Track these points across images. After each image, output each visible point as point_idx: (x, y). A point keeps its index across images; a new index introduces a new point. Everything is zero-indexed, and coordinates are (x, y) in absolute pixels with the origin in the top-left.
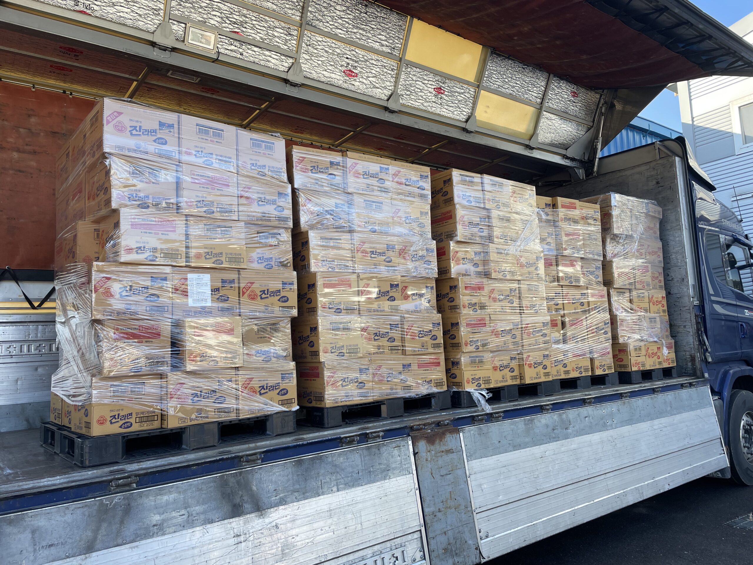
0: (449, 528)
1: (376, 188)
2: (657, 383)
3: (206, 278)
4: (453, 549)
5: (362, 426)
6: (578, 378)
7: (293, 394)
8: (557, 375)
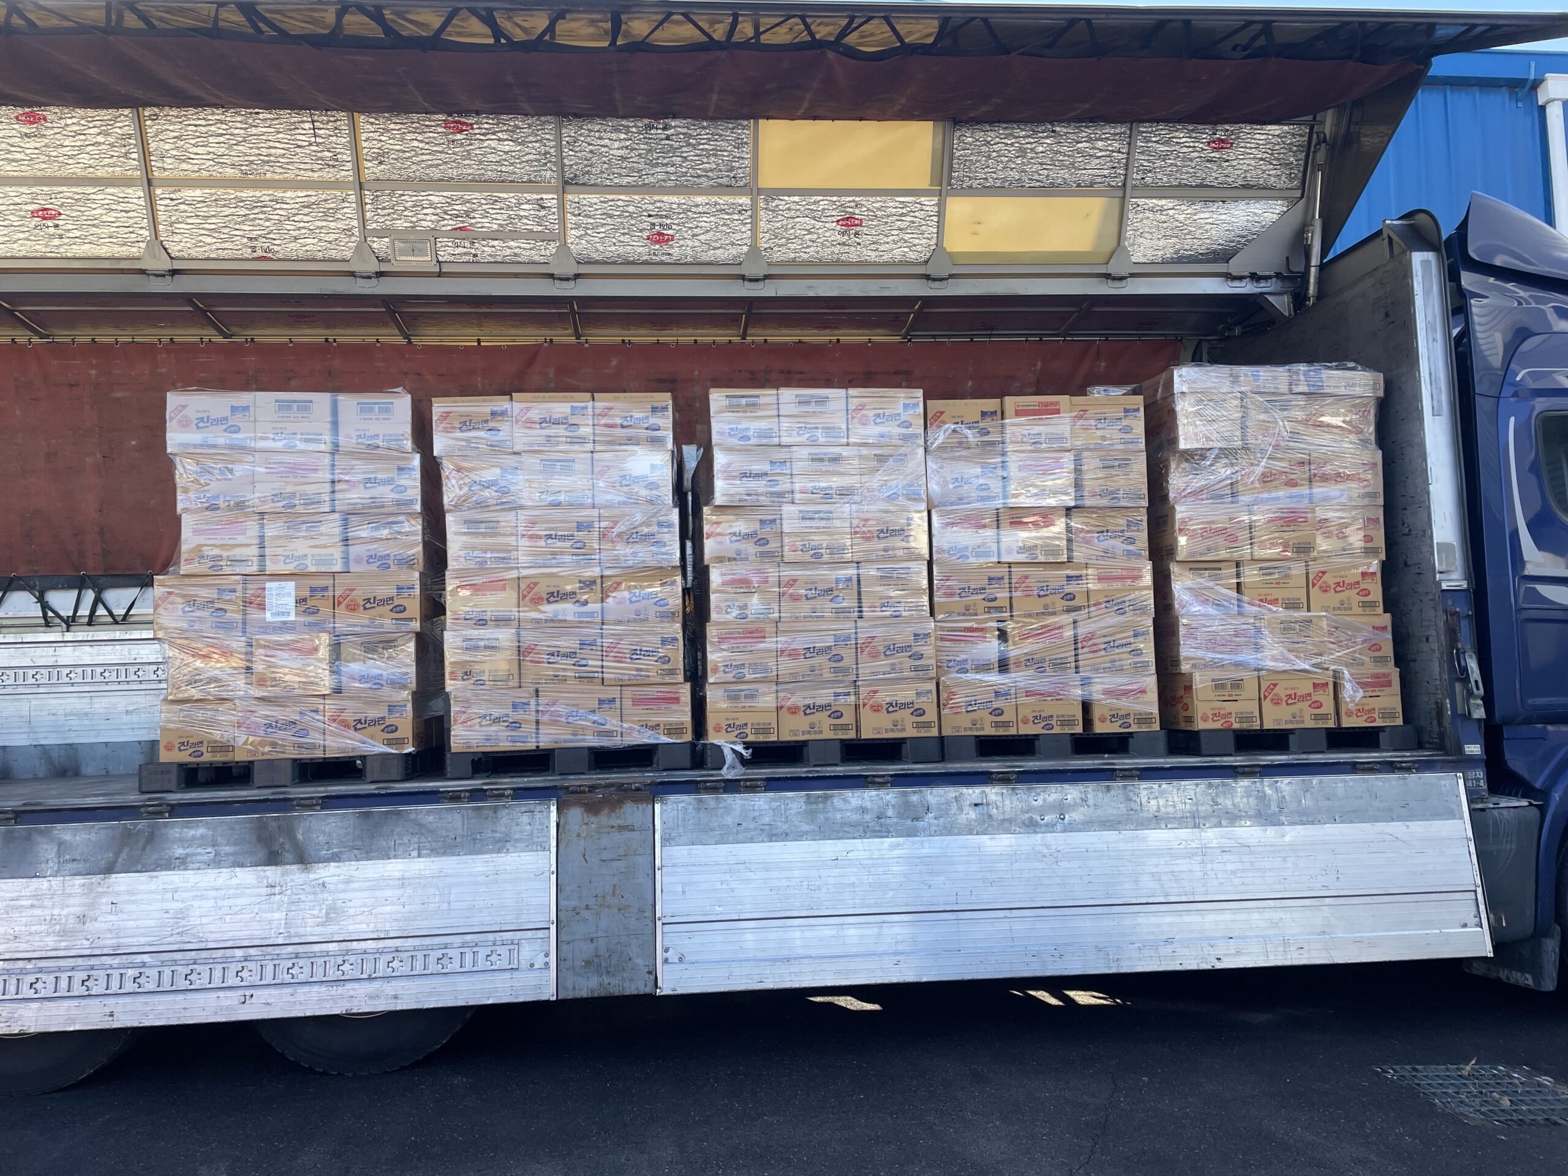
0: (600, 934)
1: (564, 439)
3: (290, 586)
4: (604, 964)
7: (406, 732)
8: (971, 729)
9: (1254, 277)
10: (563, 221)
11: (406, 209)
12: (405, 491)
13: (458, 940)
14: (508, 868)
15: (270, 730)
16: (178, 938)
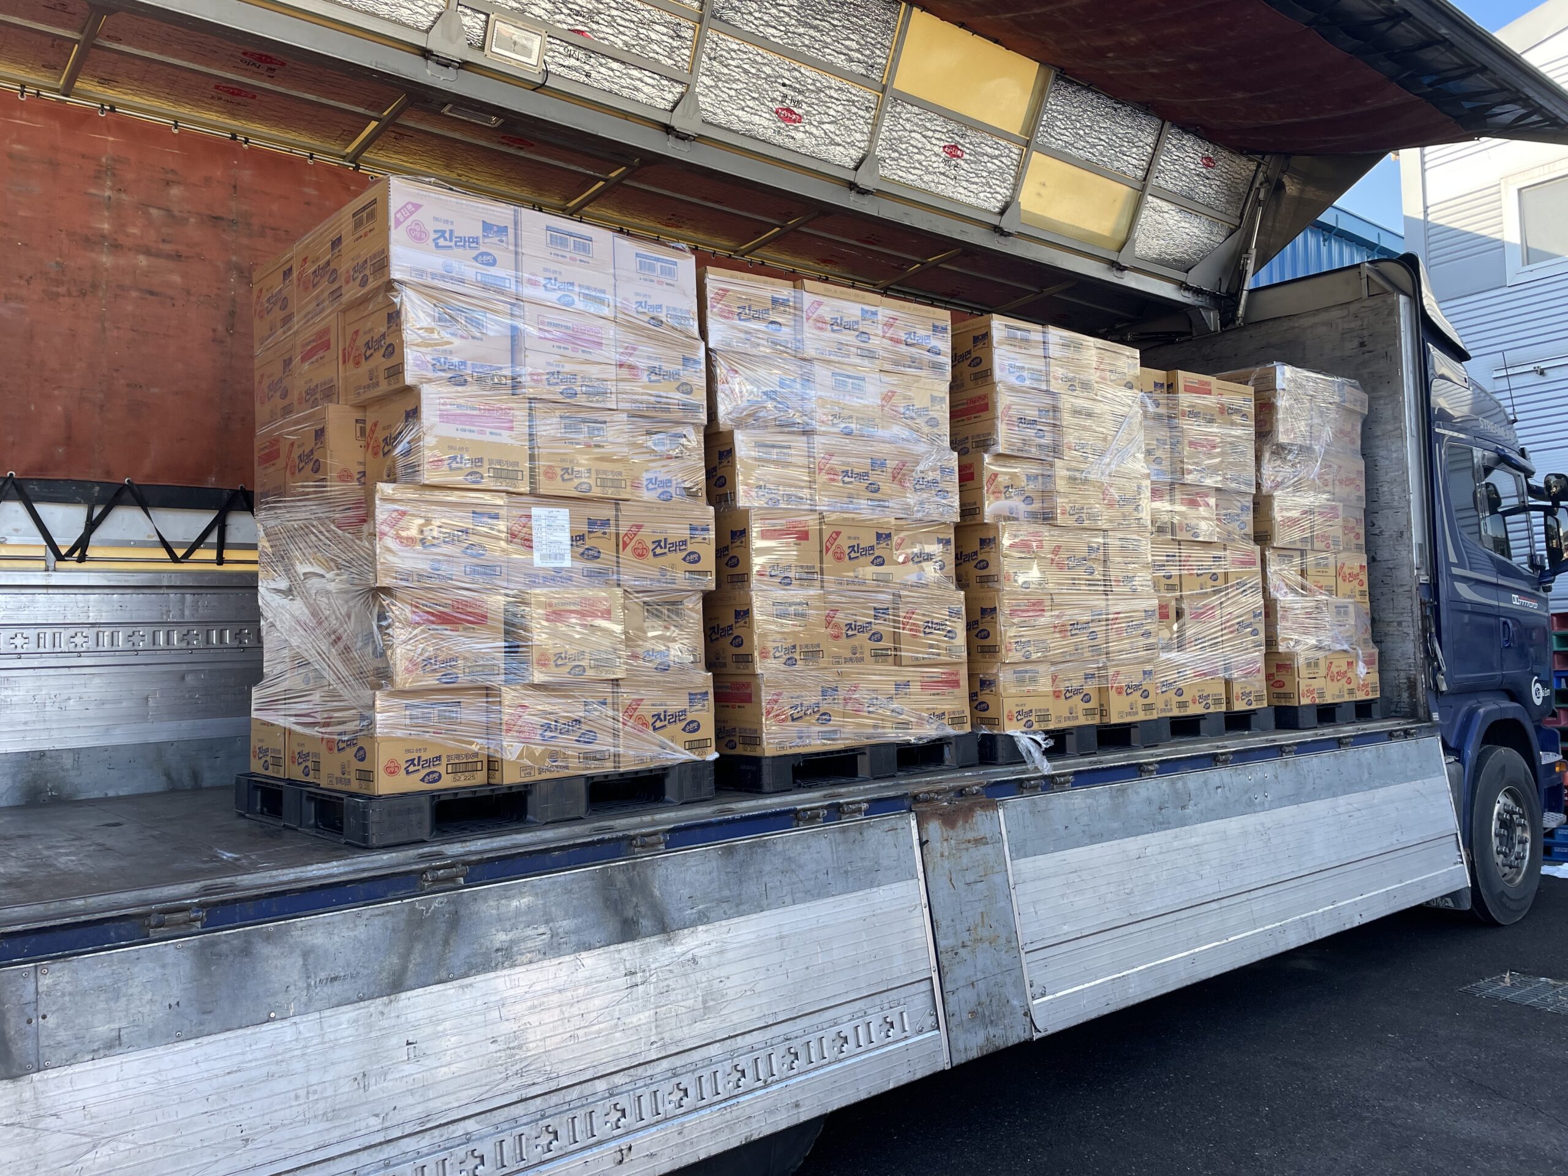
0: (980, 976)
1: (854, 350)
2: (1345, 729)
3: (562, 515)
4: (987, 1013)
5: (829, 791)
6: (1202, 717)
7: (708, 730)
9: (1198, 291)
13: (848, 1010)
14: (882, 906)
15: (548, 734)
16: (517, 1082)
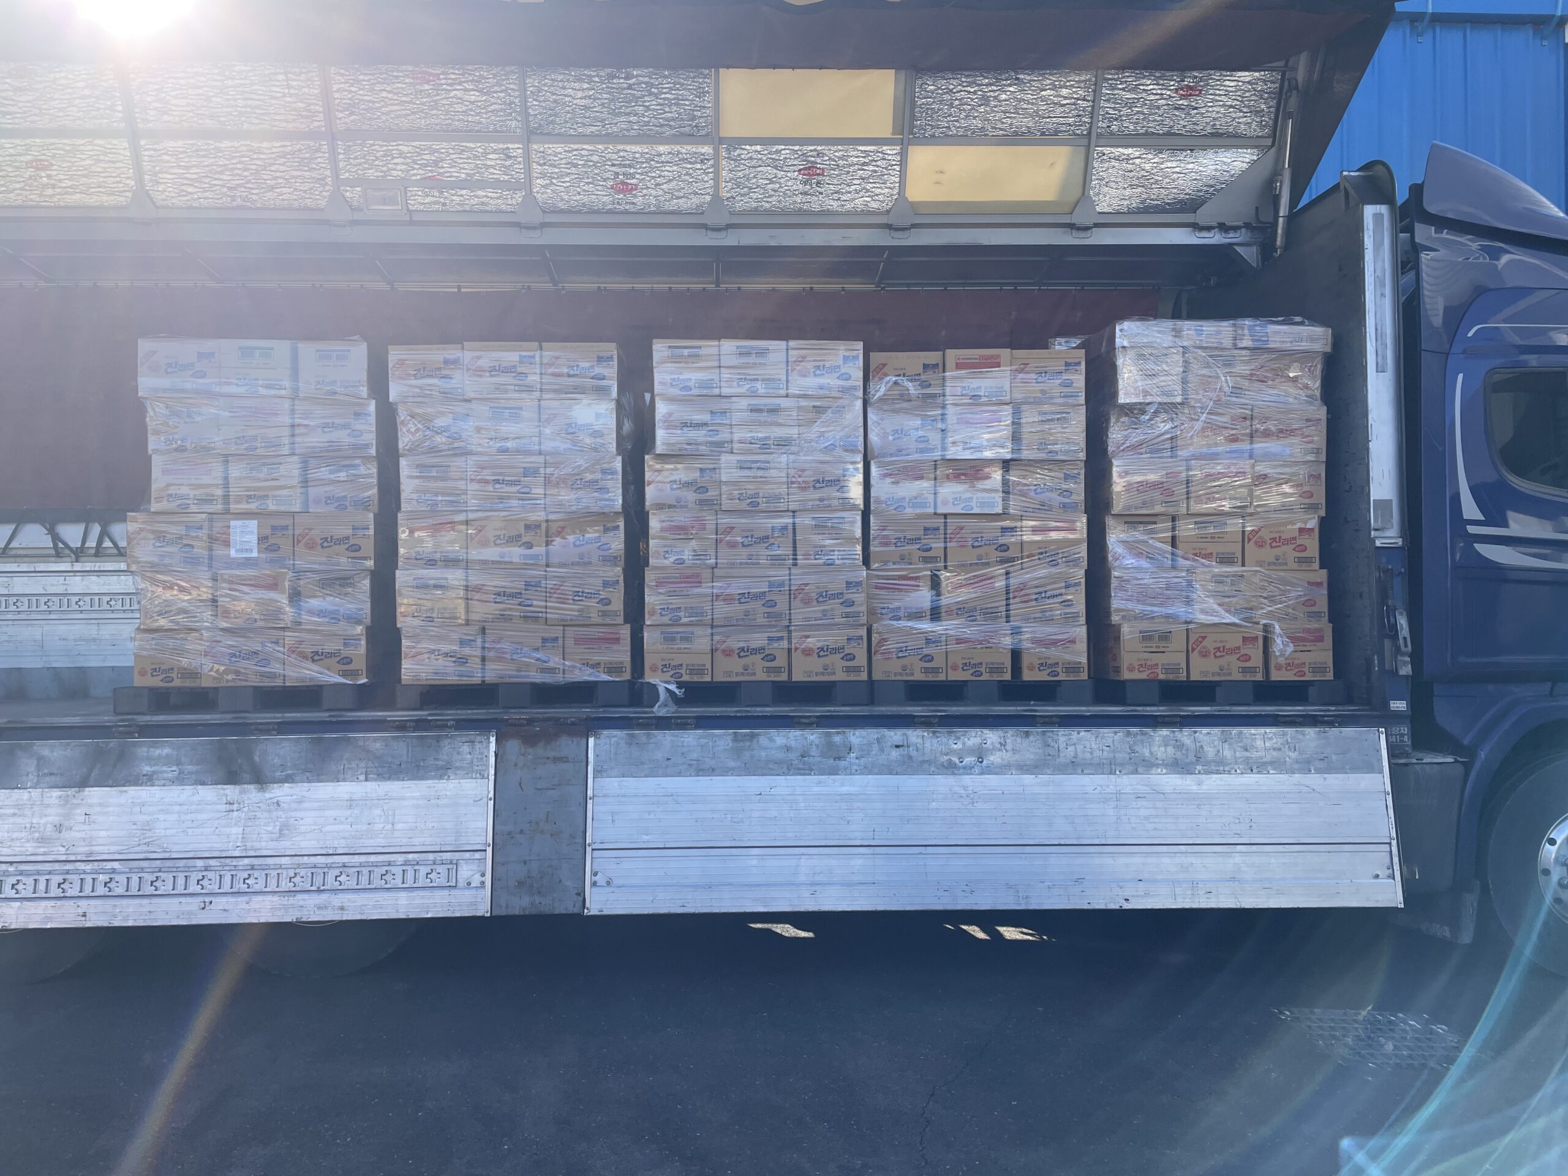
0: (534, 857)
3: (253, 524)
4: (535, 885)
6: (967, 683)
7: (360, 664)
8: (901, 674)
9: (1223, 228)
10: (528, 170)
11: (377, 158)
12: (361, 435)
13: (400, 858)
14: (448, 793)
15: (233, 659)
16: (145, 848)
